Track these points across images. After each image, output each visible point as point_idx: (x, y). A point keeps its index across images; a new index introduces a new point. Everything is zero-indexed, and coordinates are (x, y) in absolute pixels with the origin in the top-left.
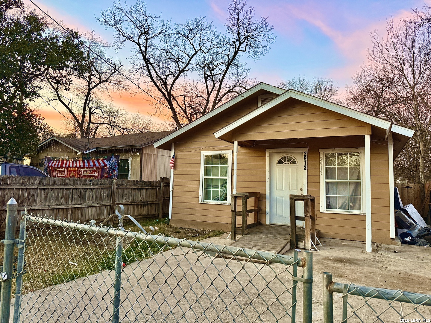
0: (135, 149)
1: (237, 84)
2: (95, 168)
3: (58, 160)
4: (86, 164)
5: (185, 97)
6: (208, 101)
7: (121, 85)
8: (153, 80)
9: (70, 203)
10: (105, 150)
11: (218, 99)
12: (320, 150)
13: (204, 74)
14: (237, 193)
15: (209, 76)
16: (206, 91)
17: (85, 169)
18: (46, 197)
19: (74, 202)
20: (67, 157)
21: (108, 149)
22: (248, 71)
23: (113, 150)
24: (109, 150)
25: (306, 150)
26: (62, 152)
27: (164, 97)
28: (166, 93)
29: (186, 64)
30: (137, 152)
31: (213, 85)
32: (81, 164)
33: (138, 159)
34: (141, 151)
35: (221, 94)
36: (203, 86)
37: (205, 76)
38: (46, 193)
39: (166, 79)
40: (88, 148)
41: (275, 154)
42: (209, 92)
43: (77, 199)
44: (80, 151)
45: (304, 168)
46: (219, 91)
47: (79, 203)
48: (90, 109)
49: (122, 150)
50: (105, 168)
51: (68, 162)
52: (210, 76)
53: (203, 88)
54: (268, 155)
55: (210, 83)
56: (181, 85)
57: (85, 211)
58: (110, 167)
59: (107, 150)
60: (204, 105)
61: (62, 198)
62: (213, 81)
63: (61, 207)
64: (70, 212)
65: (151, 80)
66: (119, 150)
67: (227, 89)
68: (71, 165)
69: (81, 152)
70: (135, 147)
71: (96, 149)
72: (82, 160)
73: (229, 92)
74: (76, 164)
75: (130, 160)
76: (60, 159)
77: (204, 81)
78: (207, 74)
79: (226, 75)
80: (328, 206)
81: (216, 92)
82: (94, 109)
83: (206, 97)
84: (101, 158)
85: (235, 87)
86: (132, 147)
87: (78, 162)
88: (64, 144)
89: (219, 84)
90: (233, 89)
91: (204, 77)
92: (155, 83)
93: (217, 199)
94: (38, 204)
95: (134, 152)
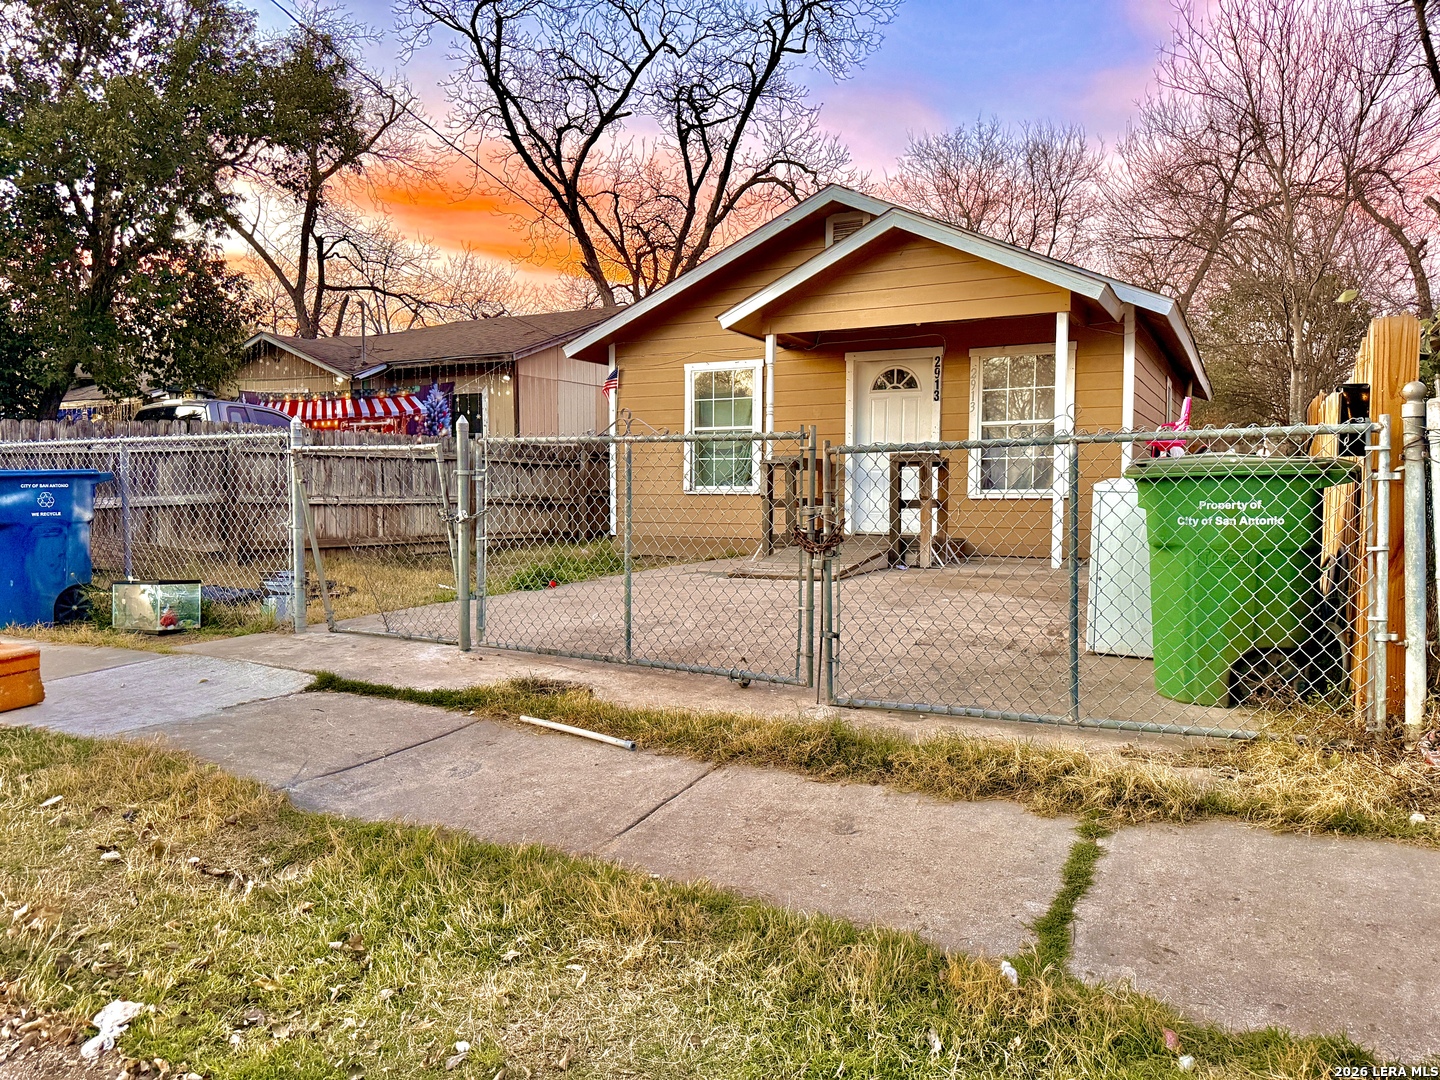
0: (497, 364)
1: (781, 154)
2: (388, 421)
3: (279, 399)
4: (365, 411)
5: (616, 197)
6: (691, 211)
7: (411, 163)
8: (521, 149)
9: (379, 493)
10: (412, 369)
11: (722, 203)
12: (972, 352)
13: (675, 123)
14: (773, 458)
15: (692, 127)
16: (685, 178)
17: (363, 423)
18: (329, 476)
19: (389, 492)
20: (307, 391)
21: (420, 366)
22: (815, 114)
23: (435, 368)
24: (425, 370)
25: (939, 351)
26: (289, 377)
27: (555, 202)
28: (561, 189)
29: (620, 94)
30: (504, 372)
31: (704, 158)
32: (350, 410)
33: (508, 393)
34: (512, 368)
35: (731, 189)
36: (673, 160)
37: (679, 128)
38: (327, 467)
39: (559, 141)
40: (365, 364)
41: (869, 365)
42: (695, 182)
43: (393, 486)
44: (342, 371)
45: (933, 395)
46: (724, 176)
47: (398, 494)
48: (320, 241)
49: (461, 367)
50: (417, 418)
51: (310, 406)
52: (697, 127)
53: (674, 168)
54: (850, 368)
55: (695, 150)
56: (603, 159)
57: (412, 514)
58: (429, 416)
59: (418, 369)
60: (678, 224)
61: (361, 480)
62: (705, 142)
63: (361, 501)
64: (380, 514)
65: (514, 149)
66: (452, 368)
67: (750, 173)
68: (319, 413)
69: (347, 374)
70: (499, 358)
71: (385, 367)
72: (352, 398)
73: (754, 180)
74: (334, 408)
75: (485, 394)
76: (283, 396)
77: (677, 143)
78: (685, 122)
79: (748, 124)
80: (987, 484)
81: (715, 182)
82: (334, 244)
83: (686, 197)
84: (404, 393)
85: (774, 163)
86: (489, 358)
87: (339, 405)
88: (295, 353)
89: (724, 156)
90: (767, 170)
91: (676, 131)
92: (528, 159)
93: (727, 481)
94: (314, 493)
95: (497, 372)
